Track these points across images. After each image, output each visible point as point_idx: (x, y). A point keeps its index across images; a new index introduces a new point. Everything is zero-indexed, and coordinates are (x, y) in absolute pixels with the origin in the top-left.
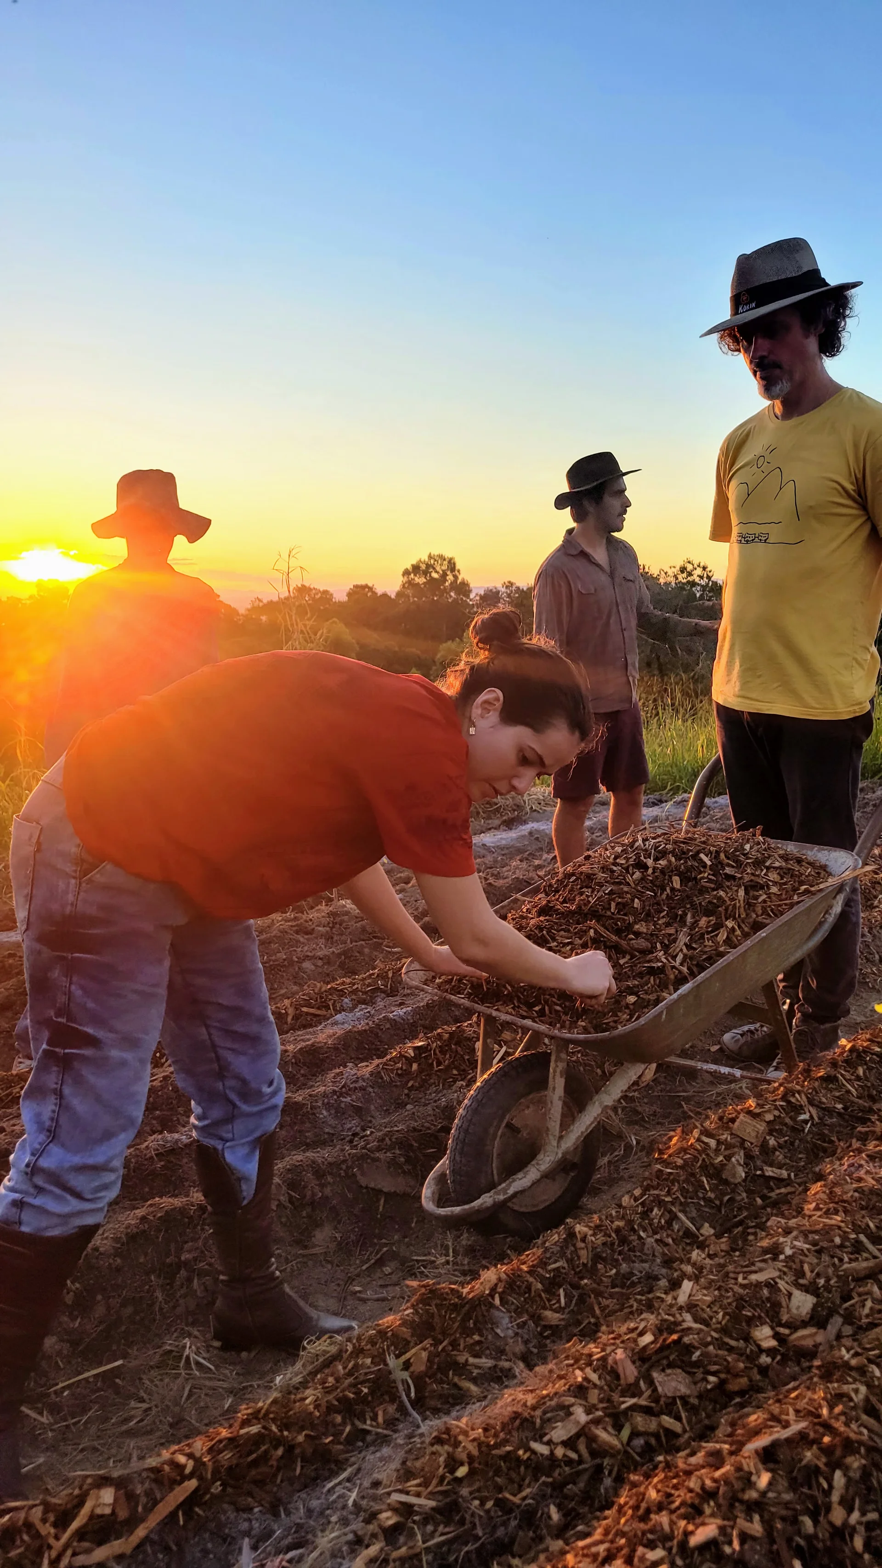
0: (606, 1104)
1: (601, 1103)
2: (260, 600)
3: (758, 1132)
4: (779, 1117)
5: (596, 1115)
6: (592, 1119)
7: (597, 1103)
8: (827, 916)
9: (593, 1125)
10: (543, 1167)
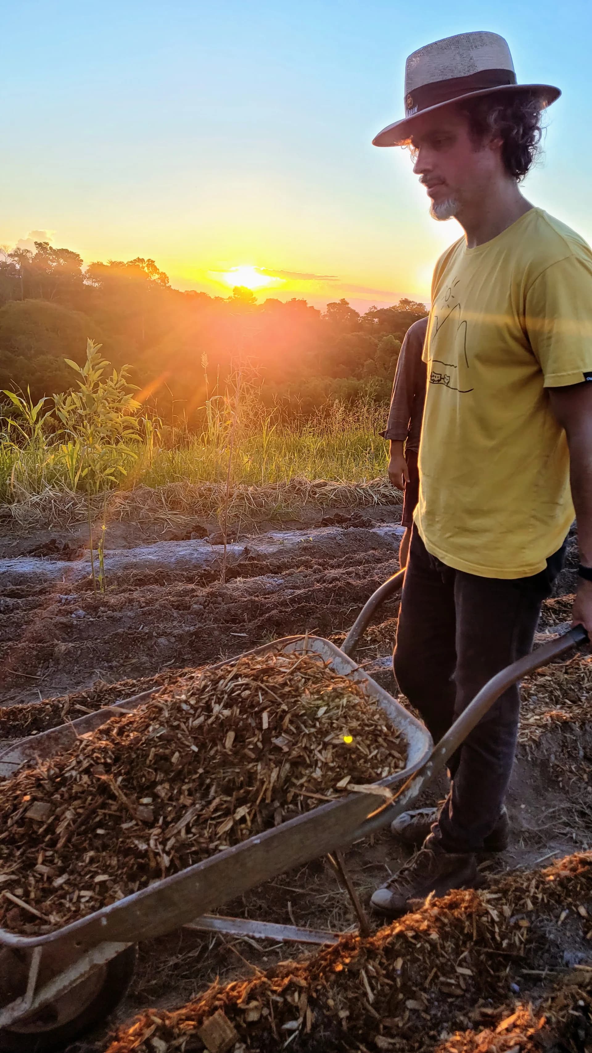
0: (95, 962)
1: (91, 960)
2: (375, 308)
3: (224, 1040)
4: (266, 1018)
5: (83, 971)
6: (78, 975)
7: (87, 959)
8: (402, 797)
9: (79, 982)
10: (16, 1014)
